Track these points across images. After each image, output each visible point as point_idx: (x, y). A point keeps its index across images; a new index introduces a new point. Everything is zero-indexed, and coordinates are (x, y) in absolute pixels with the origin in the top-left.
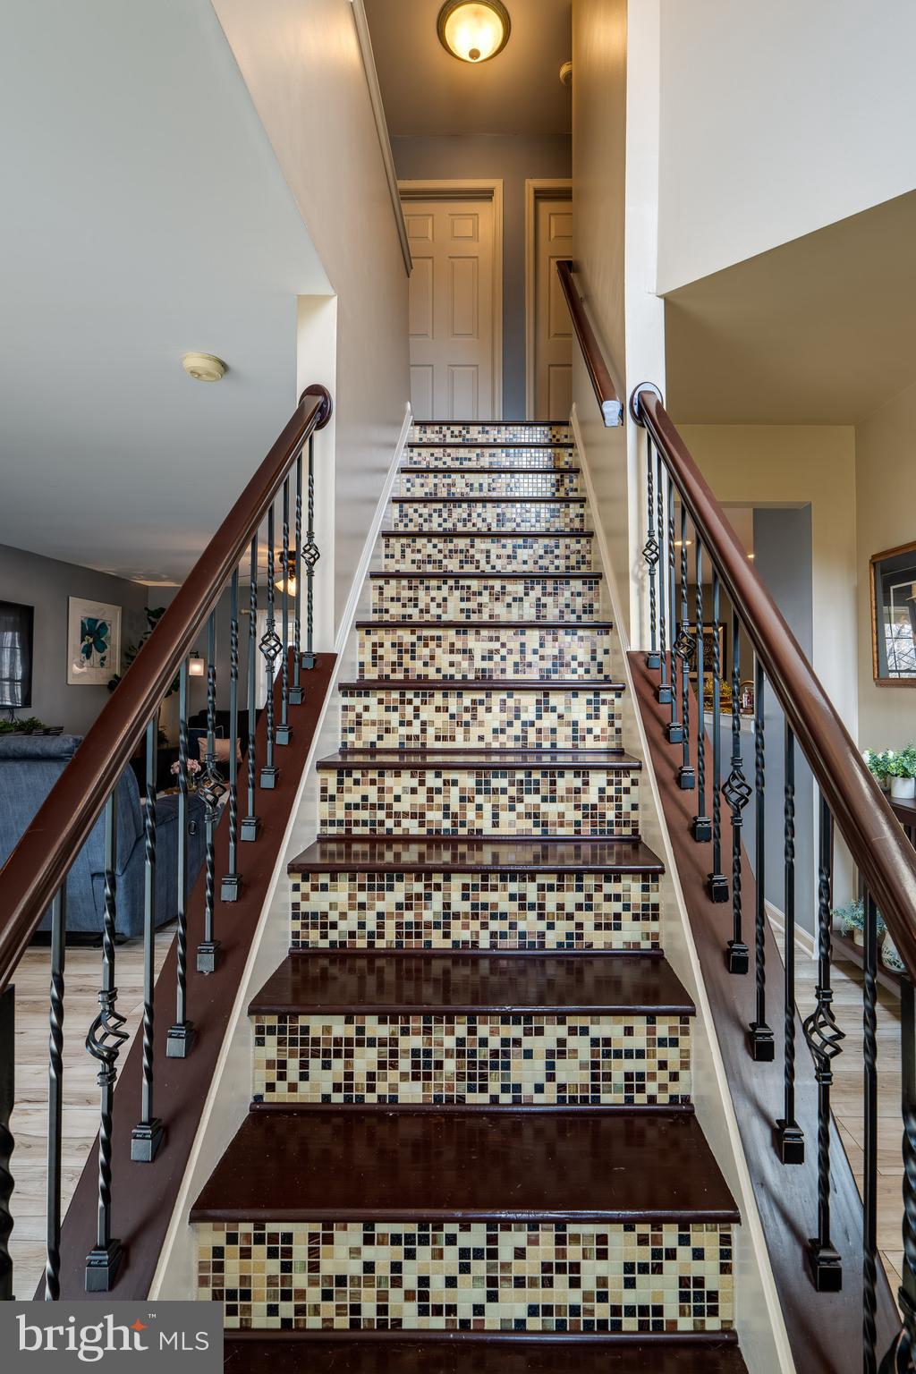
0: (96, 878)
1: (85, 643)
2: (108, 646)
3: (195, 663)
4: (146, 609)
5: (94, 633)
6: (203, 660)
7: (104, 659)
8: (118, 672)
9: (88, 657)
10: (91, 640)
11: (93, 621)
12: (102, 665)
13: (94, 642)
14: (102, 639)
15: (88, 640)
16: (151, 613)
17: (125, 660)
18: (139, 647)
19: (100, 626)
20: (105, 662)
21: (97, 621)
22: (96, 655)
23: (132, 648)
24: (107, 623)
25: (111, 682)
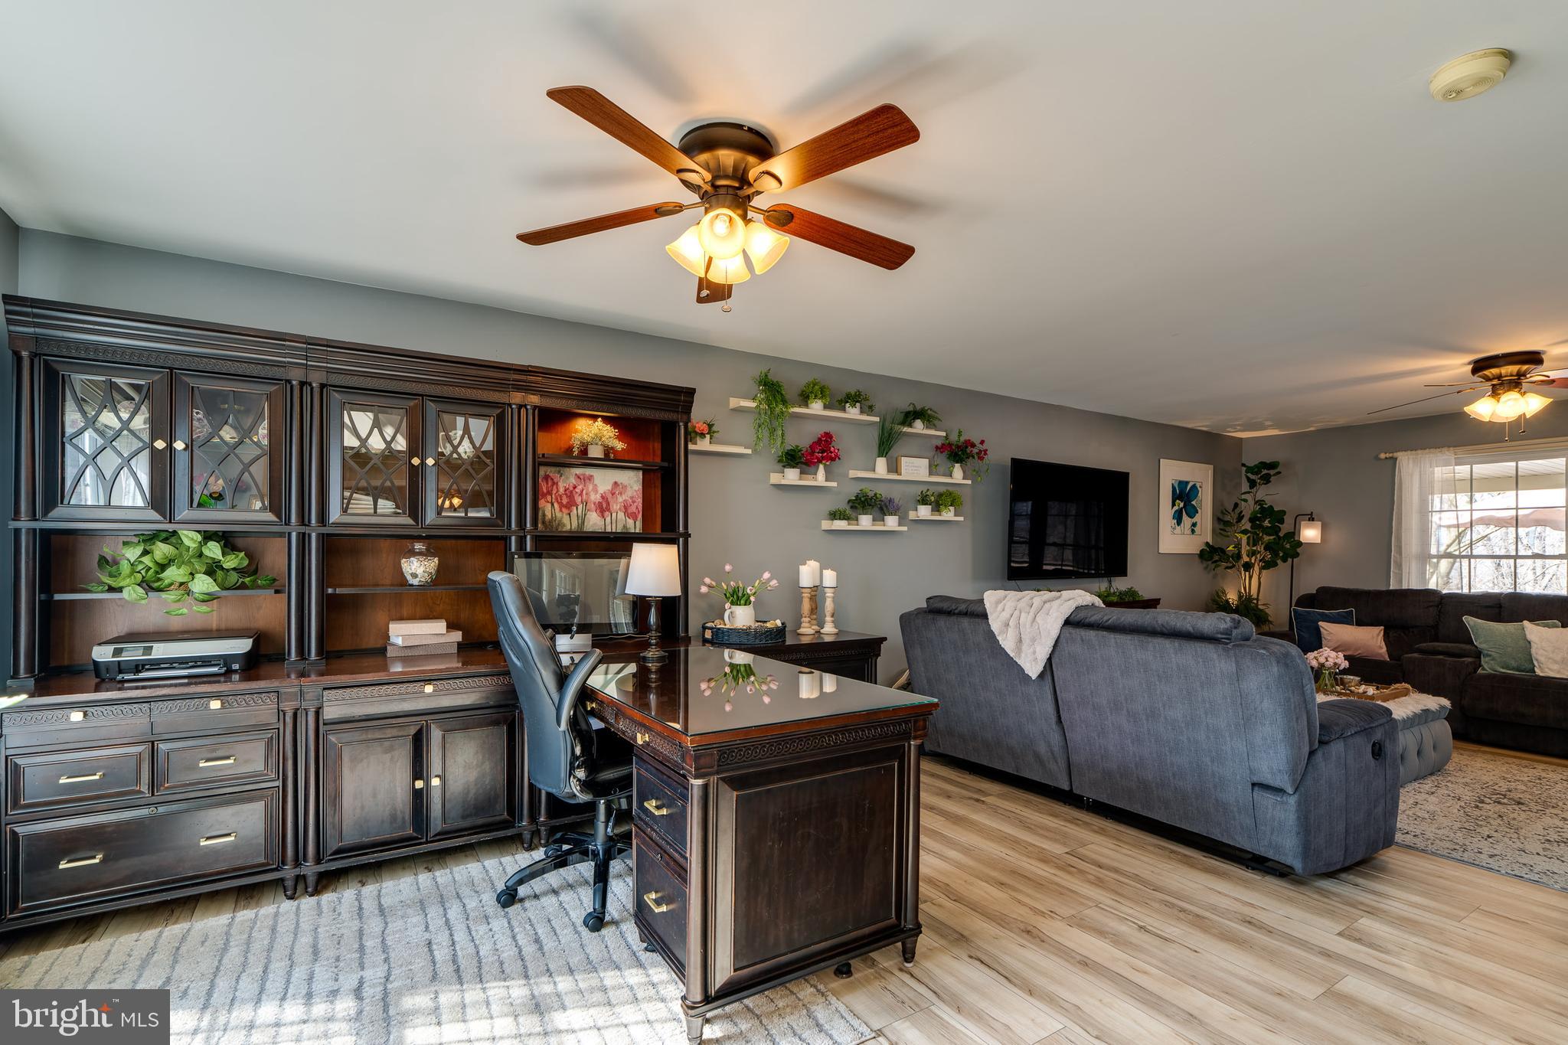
0: (1256, 788)
1: (1176, 508)
2: (1199, 510)
3: (1308, 527)
4: (1244, 465)
5: (1184, 496)
6: (1320, 523)
7: (1194, 525)
8: (1210, 540)
9: (1179, 523)
10: (1182, 505)
11: (1183, 484)
12: (1193, 531)
13: (1185, 506)
14: (1194, 503)
15: (1179, 506)
16: (1249, 470)
17: (1218, 526)
18: (1233, 510)
19: (1191, 487)
20: (1195, 529)
21: (1187, 483)
22: (1187, 521)
23: (1224, 512)
24: (1198, 485)
25: (1202, 551)
